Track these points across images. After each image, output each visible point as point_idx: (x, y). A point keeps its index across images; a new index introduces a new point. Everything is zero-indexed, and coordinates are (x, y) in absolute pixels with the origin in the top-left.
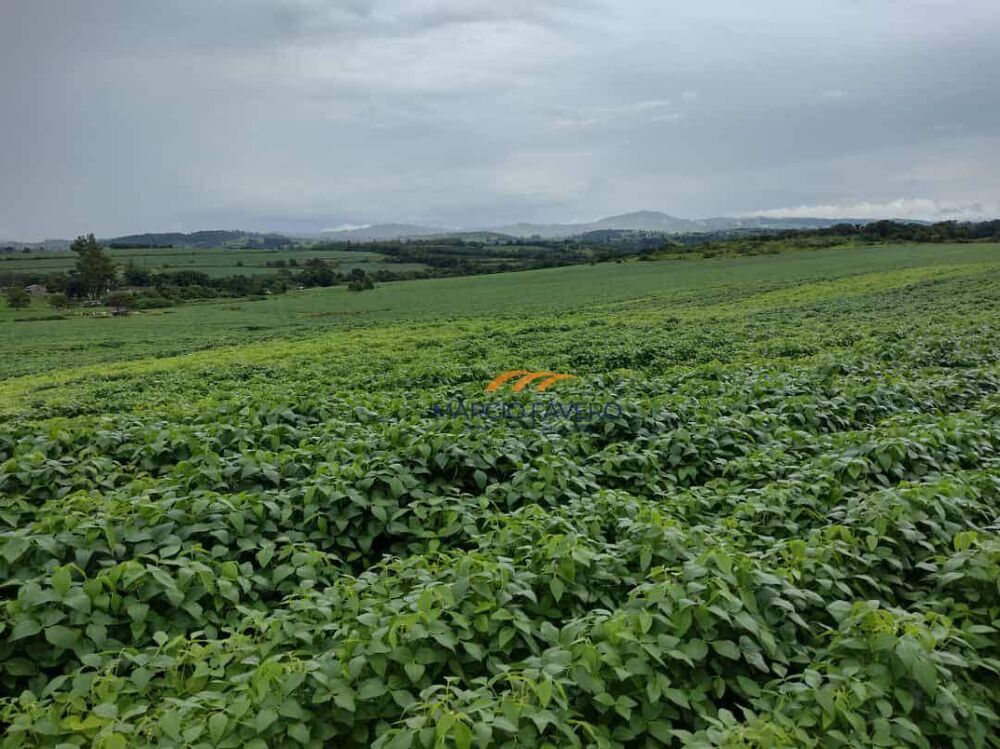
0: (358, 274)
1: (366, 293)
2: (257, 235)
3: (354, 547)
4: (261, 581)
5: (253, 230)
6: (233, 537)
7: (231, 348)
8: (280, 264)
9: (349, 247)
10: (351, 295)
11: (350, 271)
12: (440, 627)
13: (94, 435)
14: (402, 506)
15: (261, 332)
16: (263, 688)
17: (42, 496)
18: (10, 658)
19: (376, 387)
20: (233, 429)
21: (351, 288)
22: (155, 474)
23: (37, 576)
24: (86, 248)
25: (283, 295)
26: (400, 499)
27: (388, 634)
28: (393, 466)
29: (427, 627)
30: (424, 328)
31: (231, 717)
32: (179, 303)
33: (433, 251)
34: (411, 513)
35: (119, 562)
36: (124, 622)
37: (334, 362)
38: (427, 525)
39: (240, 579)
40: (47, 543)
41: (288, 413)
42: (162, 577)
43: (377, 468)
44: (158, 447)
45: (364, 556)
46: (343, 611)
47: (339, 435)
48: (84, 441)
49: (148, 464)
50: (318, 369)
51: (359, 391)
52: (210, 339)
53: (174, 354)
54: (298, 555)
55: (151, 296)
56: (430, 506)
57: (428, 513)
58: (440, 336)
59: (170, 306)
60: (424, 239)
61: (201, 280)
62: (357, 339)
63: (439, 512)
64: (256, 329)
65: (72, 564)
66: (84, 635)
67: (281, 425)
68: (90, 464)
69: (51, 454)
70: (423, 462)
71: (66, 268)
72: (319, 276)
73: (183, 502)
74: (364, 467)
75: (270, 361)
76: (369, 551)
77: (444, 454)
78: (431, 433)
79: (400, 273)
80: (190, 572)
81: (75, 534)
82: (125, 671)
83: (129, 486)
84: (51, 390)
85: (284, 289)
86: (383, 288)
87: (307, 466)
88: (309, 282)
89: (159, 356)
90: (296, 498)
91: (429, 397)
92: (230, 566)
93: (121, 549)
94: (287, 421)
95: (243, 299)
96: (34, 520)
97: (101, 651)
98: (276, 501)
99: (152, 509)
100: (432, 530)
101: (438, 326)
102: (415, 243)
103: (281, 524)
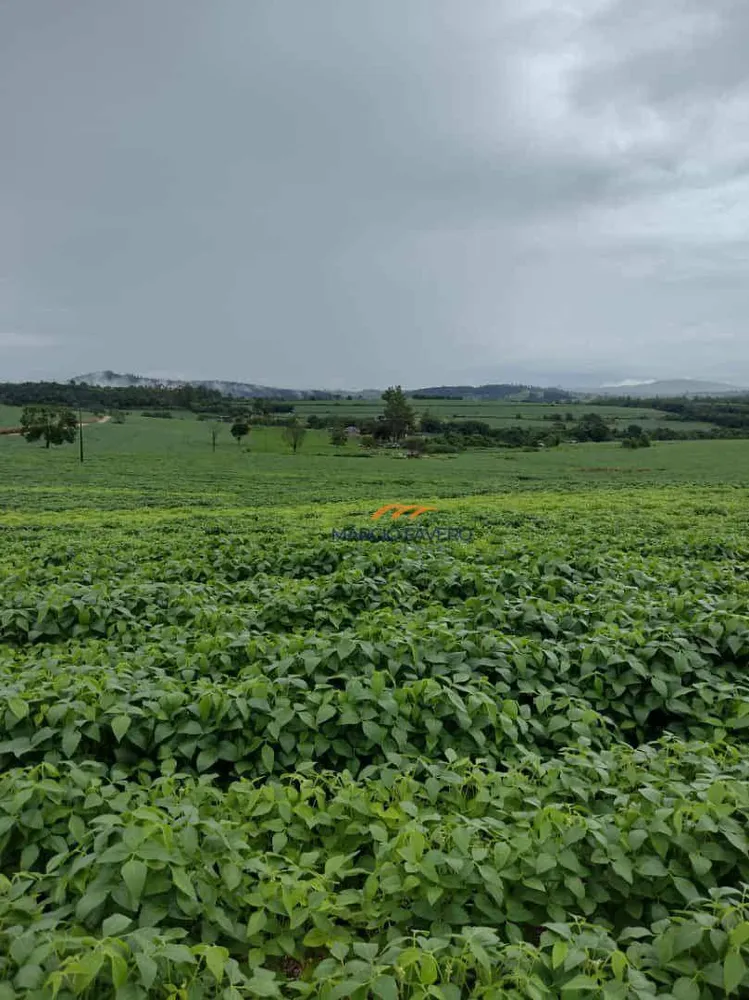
0: (635, 431)
1: (641, 451)
2: (539, 389)
3: (628, 715)
4: (538, 726)
5: (535, 385)
6: (515, 678)
7: (504, 495)
8: (557, 418)
9: (628, 403)
10: (625, 452)
11: (626, 427)
12: (732, 826)
13: (401, 561)
14: (684, 684)
15: (532, 483)
16: (546, 832)
17: (359, 607)
18: (336, 738)
19: (650, 551)
20: (514, 574)
21: (626, 445)
22: (446, 604)
23: (358, 675)
24: (393, 397)
25: (555, 448)
26: (684, 675)
27: (672, 816)
28: (677, 640)
29: (717, 822)
30: (704, 493)
31: (514, 849)
32: (462, 450)
33: (722, 410)
34: (695, 694)
35: (420, 678)
36: (421, 732)
37: (603, 519)
38: (712, 711)
39: (518, 719)
40: (368, 649)
41: (565, 567)
42: (455, 699)
43: (660, 639)
44: (450, 580)
45: (638, 726)
46: (618, 779)
47: (617, 597)
48: (392, 565)
49: (441, 595)
50: (586, 525)
51: (632, 552)
52: (485, 485)
53: (454, 496)
54: (573, 710)
55: (439, 443)
56: (717, 691)
57: (716, 698)
58: (724, 503)
59: (453, 452)
60: (713, 397)
61: (482, 429)
62: (628, 498)
63: (728, 700)
64: (527, 479)
65: (386, 671)
66: (389, 735)
67: (558, 578)
68: (396, 586)
69: (367, 572)
70: (713, 642)
71: (375, 414)
72: (594, 431)
73: (474, 635)
74: (645, 634)
75: (539, 512)
76: (645, 723)
77: (738, 639)
78: (723, 612)
79: (680, 432)
80: (478, 702)
81: (388, 646)
82: (421, 776)
83: (425, 611)
84: (359, 517)
85: (557, 443)
86: (659, 447)
87: (585, 623)
88: (582, 436)
89: (442, 497)
90: (574, 652)
91: (715, 570)
92: (511, 704)
93: (422, 667)
94: (563, 574)
95: (519, 449)
96: (350, 626)
97: (402, 753)
98: (555, 652)
99: (449, 637)
100: (717, 717)
101: (723, 492)
102: (703, 400)
103: (558, 674)
